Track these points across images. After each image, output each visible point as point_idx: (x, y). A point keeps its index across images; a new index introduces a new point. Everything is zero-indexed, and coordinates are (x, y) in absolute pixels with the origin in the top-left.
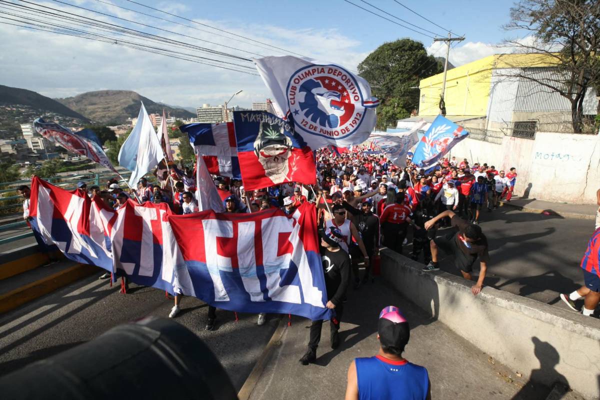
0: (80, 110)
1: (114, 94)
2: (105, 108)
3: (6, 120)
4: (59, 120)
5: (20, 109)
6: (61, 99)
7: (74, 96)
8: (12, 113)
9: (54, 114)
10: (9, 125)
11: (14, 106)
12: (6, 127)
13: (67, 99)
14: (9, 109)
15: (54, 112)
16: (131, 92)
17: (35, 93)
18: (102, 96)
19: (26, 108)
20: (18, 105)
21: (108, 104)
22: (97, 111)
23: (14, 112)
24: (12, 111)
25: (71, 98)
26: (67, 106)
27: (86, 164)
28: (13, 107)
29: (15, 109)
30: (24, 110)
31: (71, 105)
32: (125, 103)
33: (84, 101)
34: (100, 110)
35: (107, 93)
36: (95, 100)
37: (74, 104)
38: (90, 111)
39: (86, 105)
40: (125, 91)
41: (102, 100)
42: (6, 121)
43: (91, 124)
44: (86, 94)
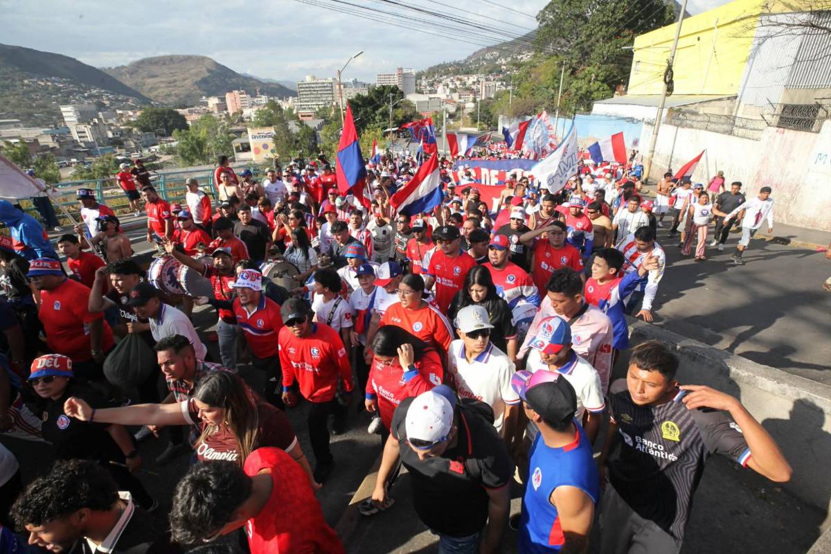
0: (136, 85)
1: (182, 61)
2: (170, 83)
3: (40, 99)
4: (109, 99)
5: (56, 84)
6: (110, 68)
7: (126, 64)
8: (47, 89)
9: (103, 91)
10: (45, 107)
11: (49, 79)
12: (41, 110)
13: (117, 68)
14: (42, 84)
15: (102, 89)
16: (203, 59)
17: (74, 59)
18: (164, 64)
19: (65, 82)
20: (53, 78)
21: (174, 76)
22: (159, 87)
23: (50, 88)
24: (46, 88)
25: (123, 67)
26: (119, 79)
27: (150, 163)
28: (48, 81)
29: (49, 84)
30: (62, 85)
31: (124, 78)
32: (196, 75)
33: (140, 71)
34: (163, 85)
35: (170, 60)
36: (154, 69)
37: (128, 76)
38: (150, 87)
39: (143, 78)
40: (196, 57)
41: (165, 69)
42: (41, 102)
43: (152, 105)
44: (142, 62)
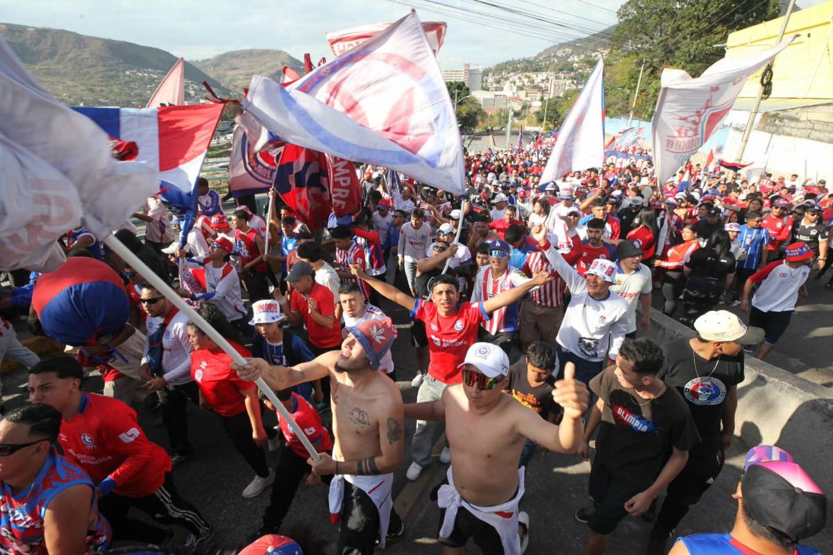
0: (218, 76)
1: (260, 55)
2: (247, 75)
3: (138, 89)
4: (194, 90)
5: (152, 75)
6: (197, 61)
7: (211, 57)
8: (144, 80)
9: (189, 82)
10: (140, 95)
11: (146, 70)
12: (138, 98)
13: (204, 61)
14: (140, 74)
15: (190, 79)
16: (280, 52)
17: (168, 53)
18: (244, 57)
19: (159, 73)
20: (149, 70)
21: (252, 68)
22: (238, 79)
23: (146, 79)
24: (142, 79)
25: (208, 60)
26: (204, 71)
27: (226, 150)
28: (145, 72)
29: (146, 75)
30: (156, 76)
31: (208, 70)
32: (272, 68)
33: (223, 64)
34: (241, 77)
35: (251, 53)
36: (235, 62)
37: (212, 68)
38: (230, 78)
39: (225, 70)
40: (272, 51)
41: (245, 63)
42: (138, 91)
43: (230, 95)
44: (225, 55)
